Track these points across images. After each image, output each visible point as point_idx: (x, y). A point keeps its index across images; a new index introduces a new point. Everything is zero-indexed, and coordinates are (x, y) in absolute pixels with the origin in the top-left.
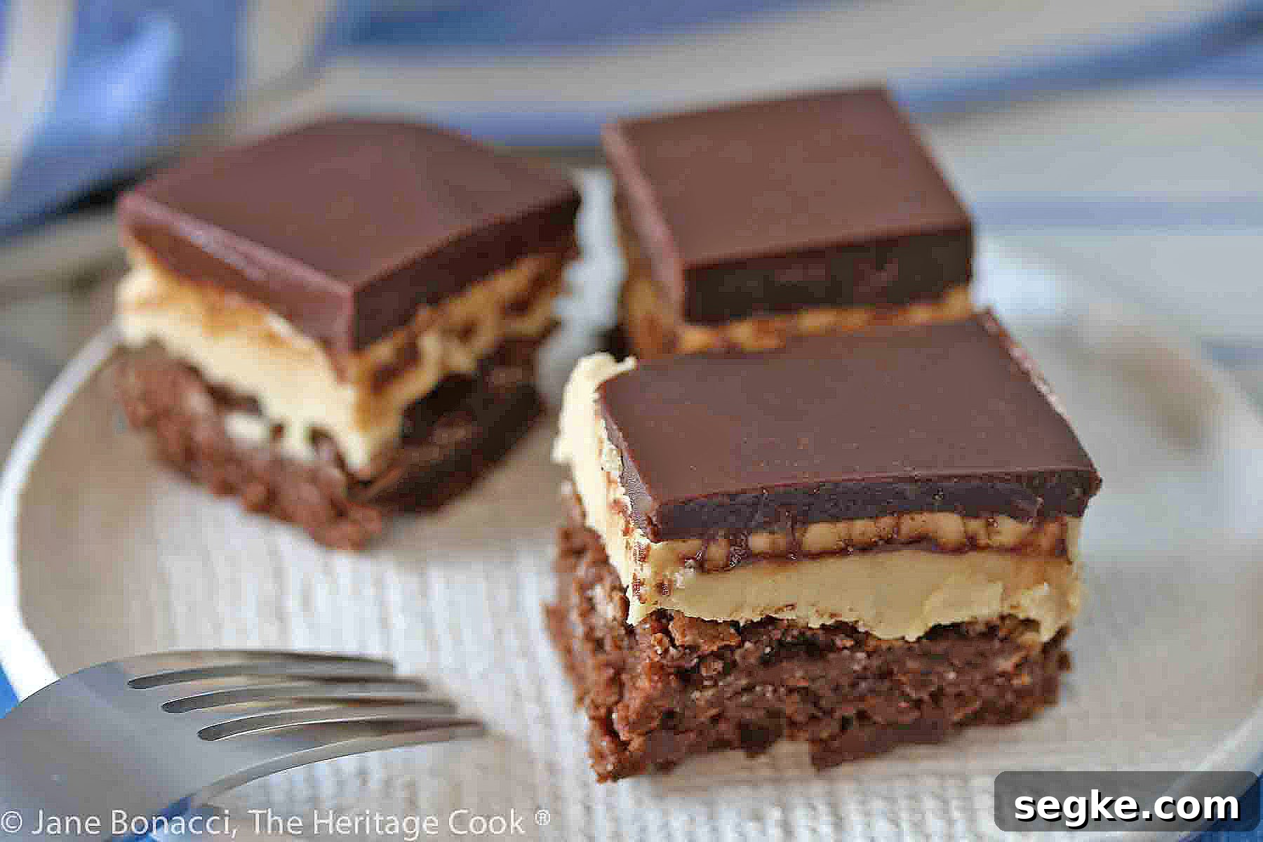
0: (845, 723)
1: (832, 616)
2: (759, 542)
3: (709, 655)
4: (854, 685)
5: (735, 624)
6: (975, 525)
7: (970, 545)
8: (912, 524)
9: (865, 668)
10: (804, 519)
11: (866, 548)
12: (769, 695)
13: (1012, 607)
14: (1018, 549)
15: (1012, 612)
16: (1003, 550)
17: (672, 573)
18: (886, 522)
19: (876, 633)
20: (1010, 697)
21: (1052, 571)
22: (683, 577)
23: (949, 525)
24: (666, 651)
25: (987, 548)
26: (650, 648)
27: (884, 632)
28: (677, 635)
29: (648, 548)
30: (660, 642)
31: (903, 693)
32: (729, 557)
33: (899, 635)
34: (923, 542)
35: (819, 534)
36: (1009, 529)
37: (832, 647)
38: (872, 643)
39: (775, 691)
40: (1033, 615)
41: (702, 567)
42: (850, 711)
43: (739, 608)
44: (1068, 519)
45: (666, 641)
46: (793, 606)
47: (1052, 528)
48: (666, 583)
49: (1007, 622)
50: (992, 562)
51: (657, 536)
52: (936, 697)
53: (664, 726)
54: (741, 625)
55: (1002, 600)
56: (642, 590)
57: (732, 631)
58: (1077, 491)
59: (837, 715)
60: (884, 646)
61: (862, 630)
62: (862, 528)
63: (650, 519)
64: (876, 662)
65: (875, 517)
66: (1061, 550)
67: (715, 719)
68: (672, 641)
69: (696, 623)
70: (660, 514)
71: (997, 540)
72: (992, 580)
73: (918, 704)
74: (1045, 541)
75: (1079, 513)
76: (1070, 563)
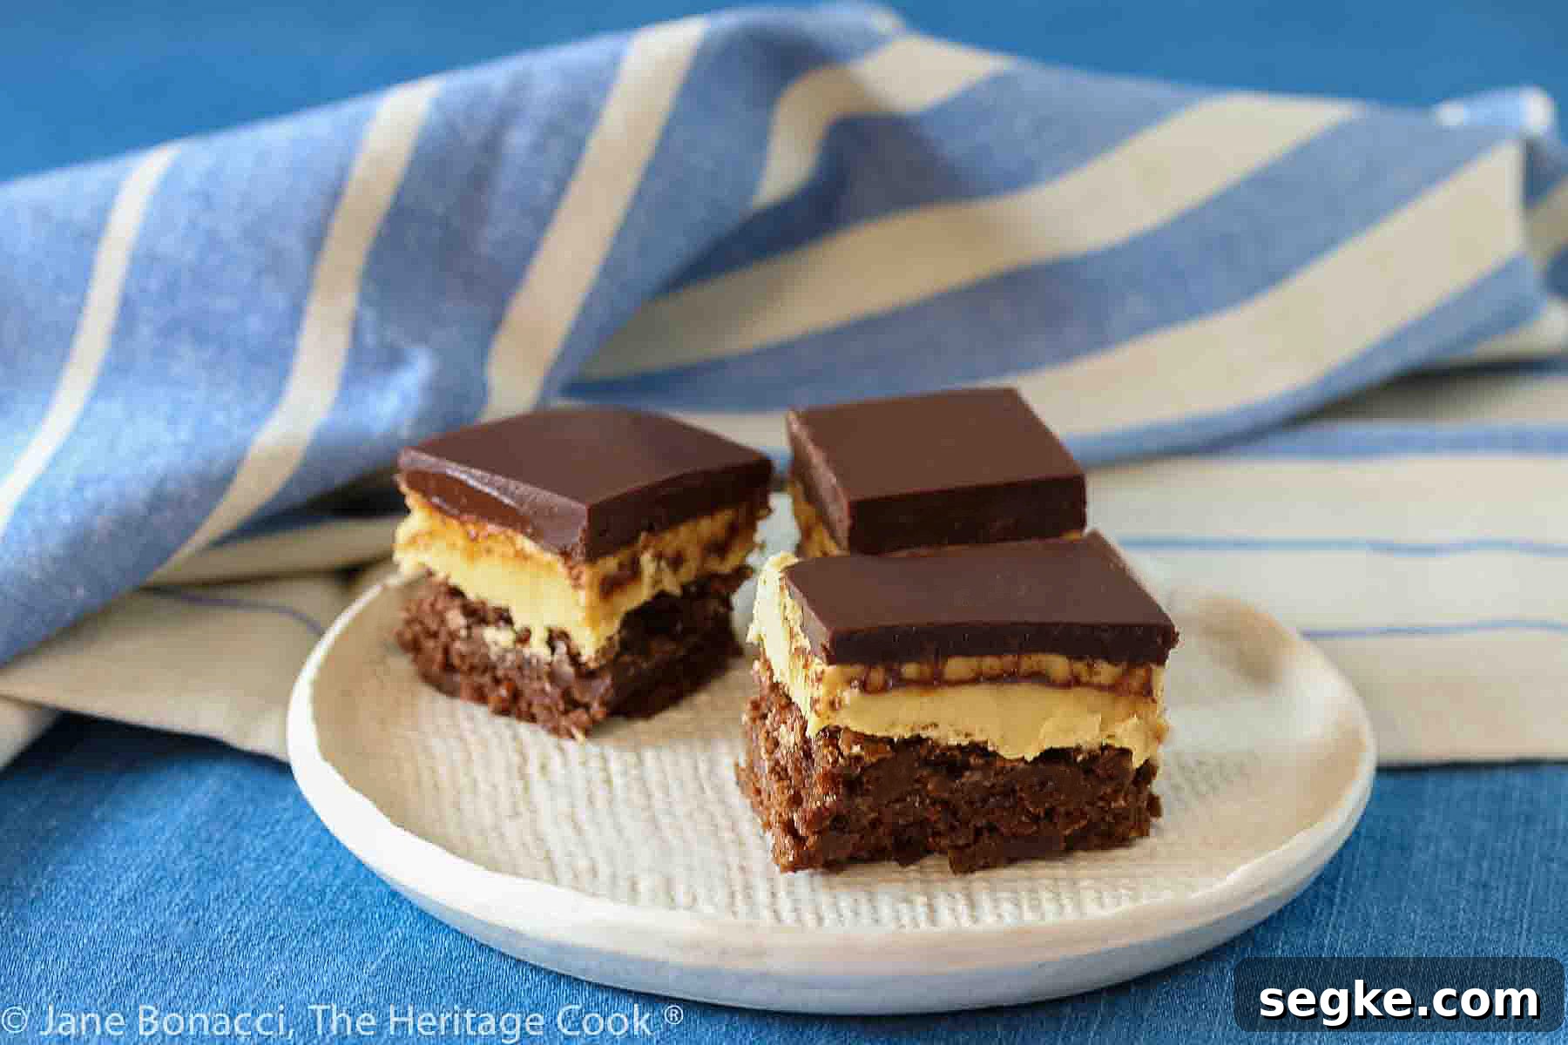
0: (978, 832)
1: (967, 735)
2: (910, 670)
3: (870, 767)
4: (984, 801)
5: (890, 741)
6: (1080, 667)
7: (1073, 682)
8: (1029, 662)
9: (993, 786)
10: (944, 653)
11: (995, 679)
12: (917, 804)
13: (1109, 737)
14: (1113, 688)
15: (1109, 742)
16: (1101, 687)
17: (842, 692)
18: (1009, 659)
19: (1002, 753)
20: (1109, 818)
21: (1141, 708)
22: (850, 695)
23: (1058, 665)
24: (836, 761)
25: (1088, 685)
26: (823, 758)
27: (1008, 753)
28: (843, 747)
29: (823, 672)
30: (831, 753)
31: (1024, 807)
32: (886, 683)
33: (1020, 756)
34: (1039, 678)
35: (956, 666)
36: (1106, 672)
37: (967, 766)
38: (999, 764)
39: (921, 803)
40: (1126, 745)
41: (865, 687)
42: (982, 822)
43: (893, 725)
44: (1154, 667)
45: (836, 752)
46: (936, 726)
47: (1141, 672)
48: (837, 701)
49: (1106, 752)
50: (1092, 697)
51: (831, 660)
52: (1050, 813)
53: (833, 827)
54: (896, 740)
55: (1101, 730)
56: (818, 707)
57: (888, 748)
58: (1159, 640)
59: (971, 826)
60: (1008, 766)
61: (990, 749)
62: (990, 663)
63: (825, 648)
64: (1001, 780)
65: (998, 654)
66: (1147, 691)
67: (875, 824)
68: (841, 754)
69: (860, 738)
70: (832, 641)
71: (1095, 680)
72: (1093, 711)
73: (1036, 819)
74: (1135, 683)
75: (1161, 660)
76: (1154, 701)
